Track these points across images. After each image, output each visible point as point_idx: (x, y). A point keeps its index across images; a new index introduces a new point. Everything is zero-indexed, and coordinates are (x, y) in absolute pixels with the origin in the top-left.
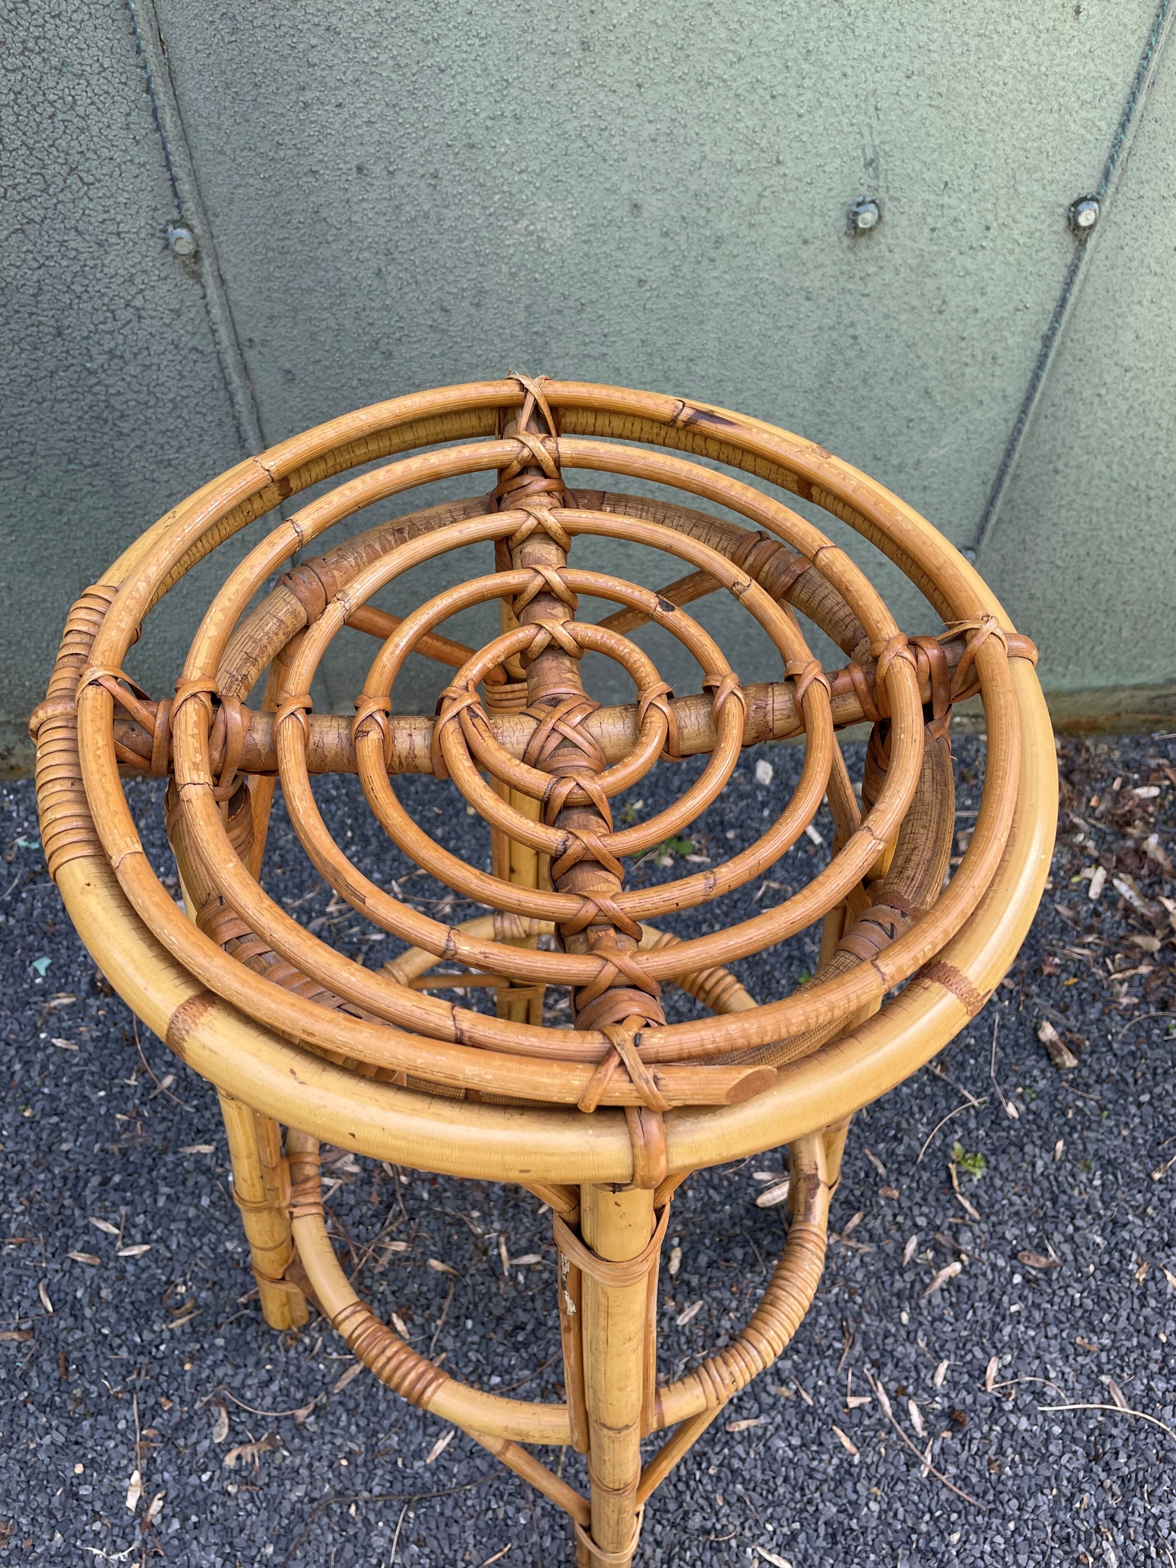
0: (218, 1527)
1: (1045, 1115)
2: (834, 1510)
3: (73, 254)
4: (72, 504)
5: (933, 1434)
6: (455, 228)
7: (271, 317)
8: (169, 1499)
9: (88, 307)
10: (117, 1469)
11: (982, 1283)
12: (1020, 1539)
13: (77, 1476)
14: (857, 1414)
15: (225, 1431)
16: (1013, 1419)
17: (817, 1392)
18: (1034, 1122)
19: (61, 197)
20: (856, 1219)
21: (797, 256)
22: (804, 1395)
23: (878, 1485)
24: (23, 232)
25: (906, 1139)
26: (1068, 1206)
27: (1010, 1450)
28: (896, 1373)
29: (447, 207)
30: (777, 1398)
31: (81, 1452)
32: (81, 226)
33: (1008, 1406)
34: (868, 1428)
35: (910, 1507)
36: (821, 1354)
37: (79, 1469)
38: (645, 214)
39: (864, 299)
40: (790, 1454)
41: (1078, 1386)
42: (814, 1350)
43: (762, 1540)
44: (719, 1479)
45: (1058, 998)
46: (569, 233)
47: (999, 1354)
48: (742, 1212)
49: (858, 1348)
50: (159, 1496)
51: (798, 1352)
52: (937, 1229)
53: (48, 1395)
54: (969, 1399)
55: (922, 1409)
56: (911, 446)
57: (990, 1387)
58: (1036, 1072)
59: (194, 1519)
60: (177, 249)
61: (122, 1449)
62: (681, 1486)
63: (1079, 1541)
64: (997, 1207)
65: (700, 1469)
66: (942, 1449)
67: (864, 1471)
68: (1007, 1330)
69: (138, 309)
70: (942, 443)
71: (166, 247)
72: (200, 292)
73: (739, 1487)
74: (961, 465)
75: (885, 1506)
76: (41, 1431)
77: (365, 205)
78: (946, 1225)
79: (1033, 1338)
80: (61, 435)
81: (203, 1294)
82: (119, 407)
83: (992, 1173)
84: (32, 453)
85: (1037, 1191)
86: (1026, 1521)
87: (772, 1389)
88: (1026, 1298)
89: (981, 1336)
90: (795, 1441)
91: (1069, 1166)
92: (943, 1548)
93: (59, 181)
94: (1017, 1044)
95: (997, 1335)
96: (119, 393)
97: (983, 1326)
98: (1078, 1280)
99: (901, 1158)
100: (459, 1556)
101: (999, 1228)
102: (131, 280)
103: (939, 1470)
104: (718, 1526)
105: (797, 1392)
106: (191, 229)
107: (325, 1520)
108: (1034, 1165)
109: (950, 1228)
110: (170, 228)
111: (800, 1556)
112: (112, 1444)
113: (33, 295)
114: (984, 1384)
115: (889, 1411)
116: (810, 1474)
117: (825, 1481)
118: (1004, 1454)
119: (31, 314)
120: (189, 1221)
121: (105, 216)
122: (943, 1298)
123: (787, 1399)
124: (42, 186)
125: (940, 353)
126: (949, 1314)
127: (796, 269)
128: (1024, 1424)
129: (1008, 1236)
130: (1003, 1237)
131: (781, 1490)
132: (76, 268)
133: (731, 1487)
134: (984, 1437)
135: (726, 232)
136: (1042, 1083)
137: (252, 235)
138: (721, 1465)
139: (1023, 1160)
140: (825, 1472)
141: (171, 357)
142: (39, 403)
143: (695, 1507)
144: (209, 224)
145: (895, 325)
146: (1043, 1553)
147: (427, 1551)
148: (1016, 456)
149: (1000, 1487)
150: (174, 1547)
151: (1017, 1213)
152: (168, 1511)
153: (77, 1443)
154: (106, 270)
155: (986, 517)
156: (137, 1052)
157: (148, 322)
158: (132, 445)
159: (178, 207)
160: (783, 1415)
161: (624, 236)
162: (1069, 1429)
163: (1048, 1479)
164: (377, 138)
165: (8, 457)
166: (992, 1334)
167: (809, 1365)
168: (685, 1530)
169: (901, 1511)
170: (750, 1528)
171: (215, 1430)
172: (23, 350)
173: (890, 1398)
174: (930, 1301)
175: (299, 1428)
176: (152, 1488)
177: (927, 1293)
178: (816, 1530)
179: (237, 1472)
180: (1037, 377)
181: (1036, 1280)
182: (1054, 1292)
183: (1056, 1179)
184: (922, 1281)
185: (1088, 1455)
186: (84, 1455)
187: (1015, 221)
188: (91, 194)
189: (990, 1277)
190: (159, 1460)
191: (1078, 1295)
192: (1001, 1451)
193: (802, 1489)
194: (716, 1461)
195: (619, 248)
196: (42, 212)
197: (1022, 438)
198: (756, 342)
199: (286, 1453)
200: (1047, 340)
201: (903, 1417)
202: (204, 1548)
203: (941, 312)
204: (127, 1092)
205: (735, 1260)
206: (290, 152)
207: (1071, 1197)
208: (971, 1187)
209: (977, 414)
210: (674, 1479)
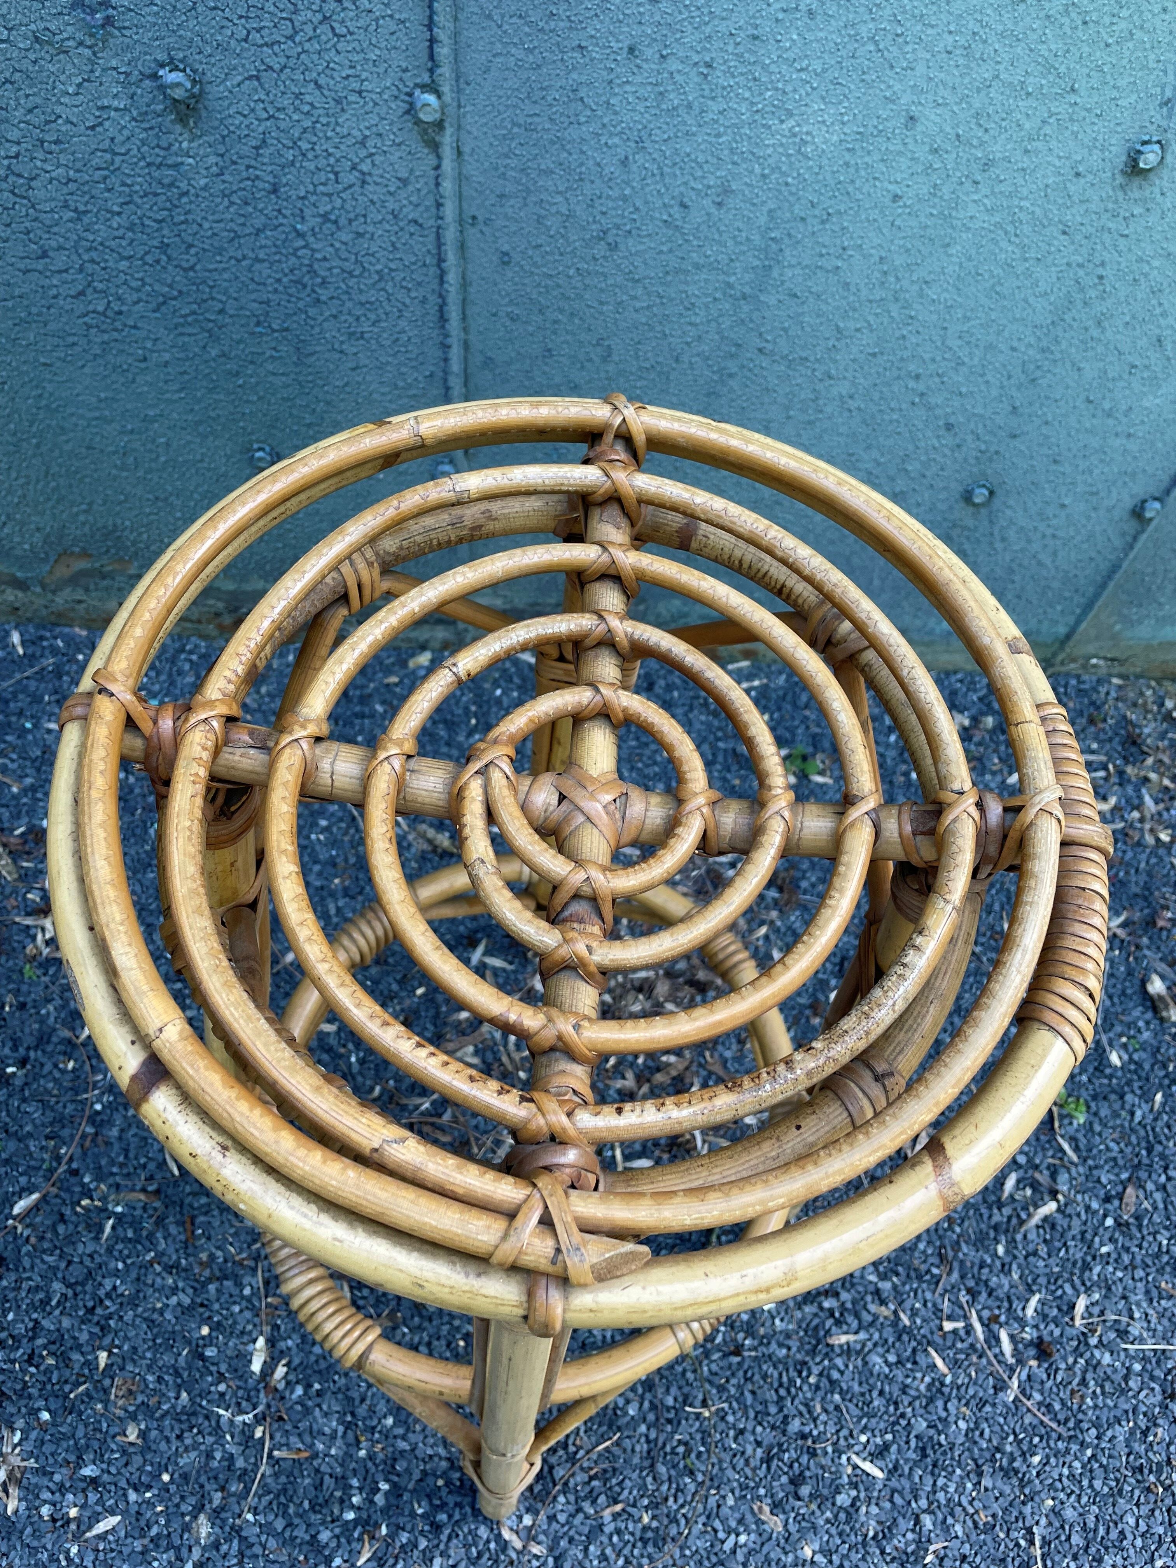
0: (340, 1396)
1: (1147, 1066)
2: (925, 1424)
3: (306, 108)
4: (251, 367)
5: (1021, 1362)
6: (716, 121)
7: (502, 196)
8: (293, 1365)
9: (311, 166)
10: (243, 1333)
11: (1076, 1222)
12: (1096, 1465)
13: (203, 1338)
14: (950, 1337)
16: (1097, 1353)
17: (914, 1313)
18: (1136, 1072)
19: (307, 46)
21: (1065, 188)
22: (902, 1315)
23: (967, 1405)
24: (258, 78)
26: (1162, 1156)
27: (1092, 1383)
28: (990, 1302)
29: (713, 99)
30: (876, 1317)
31: (207, 1314)
32: (322, 81)
33: (1093, 1341)
34: (961, 1351)
35: (997, 1428)
36: (920, 1278)
37: (205, 1331)
38: (920, 128)
39: (1121, 239)
40: (887, 1370)
41: (1160, 1328)
42: (913, 1274)
43: (857, 1448)
44: (817, 1388)
45: (1167, 951)
46: (835, 138)
47: (1088, 1291)
49: (955, 1276)
50: (284, 1362)
51: (897, 1274)
52: (1036, 1167)
53: (174, 1257)
54: (1057, 1332)
55: (1012, 1337)
56: (1127, 392)
57: (1078, 1322)
58: (1141, 1024)
59: (317, 1386)
60: (421, 116)
61: (248, 1314)
62: (782, 1392)
63: (1151, 1472)
64: (1095, 1151)
65: (800, 1376)
66: (1029, 1376)
67: (955, 1391)
68: (1097, 1269)
69: (363, 173)
70: (1160, 393)
71: (408, 112)
72: (435, 162)
73: (837, 1397)
75: (972, 1425)
76: (168, 1292)
77: (628, 88)
78: (1045, 1165)
79: (1121, 1280)
80: (253, 296)
82: (322, 273)
83: (1092, 1118)
84: (221, 311)
85: (1134, 1139)
86: (1103, 1449)
87: (873, 1308)
88: (1116, 1241)
89: (1072, 1274)
90: (892, 1358)
91: (1165, 1117)
92: (1024, 1469)
93: (308, 29)
94: (1123, 993)
95: (1087, 1274)
96: (325, 259)
97: (1074, 1263)
98: (1166, 1228)
101: (1095, 1172)
102: (363, 143)
103: (1024, 1395)
104: (815, 1433)
105: (895, 1312)
106: (439, 97)
108: (1132, 1114)
109: (1048, 1168)
110: (417, 92)
111: (891, 1466)
112: (236, 1309)
113: (257, 148)
114: (1072, 1319)
115: (981, 1337)
116: (904, 1390)
117: (918, 1397)
118: (1086, 1386)
119: (248, 167)
121: (351, 72)
122: (1038, 1235)
123: (886, 1318)
124: (289, 32)
126: (1043, 1250)
127: (1060, 201)
128: (1107, 1359)
129: (1104, 1180)
130: (1099, 1181)
131: (876, 1403)
132: (307, 123)
133: (829, 1396)
134: (1069, 1368)
135: (999, 155)
136: (1146, 1035)
137: (501, 108)
138: (821, 1375)
139: (1123, 1108)
140: (917, 1390)
141: (387, 227)
142: (238, 261)
143: (795, 1412)
144: (459, 91)
145: (1146, 269)
146: (1117, 1480)
149: (1080, 1416)
150: (298, 1412)
151: (1114, 1159)
152: (292, 1377)
153: (202, 1305)
154: (338, 129)
157: (371, 188)
158: (327, 314)
159: (431, 71)
160: (881, 1333)
161: (891, 148)
162: (1149, 1367)
163: (1126, 1412)
164: (657, 18)
165: (194, 313)
166: (1082, 1272)
167: (907, 1287)
168: (784, 1433)
169: (987, 1431)
170: (845, 1437)
172: (232, 203)
173: (983, 1324)
174: (1025, 1237)
176: (276, 1354)
177: (1022, 1230)
178: (907, 1442)
181: (1127, 1224)
182: (1143, 1238)
183: (1153, 1129)
184: (1018, 1216)
185: (1164, 1392)
186: (210, 1318)
188: (340, 47)
189: (1083, 1217)
190: (283, 1328)
191: (1165, 1242)
192: (1083, 1382)
193: (896, 1403)
194: (816, 1370)
195: (883, 160)
196: (283, 60)
198: (998, 271)
199: (406, 1330)
201: (993, 1343)
202: (326, 1415)
206: (562, 24)
207: (1165, 1147)
208: (1071, 1130)
210: (776, 1385)
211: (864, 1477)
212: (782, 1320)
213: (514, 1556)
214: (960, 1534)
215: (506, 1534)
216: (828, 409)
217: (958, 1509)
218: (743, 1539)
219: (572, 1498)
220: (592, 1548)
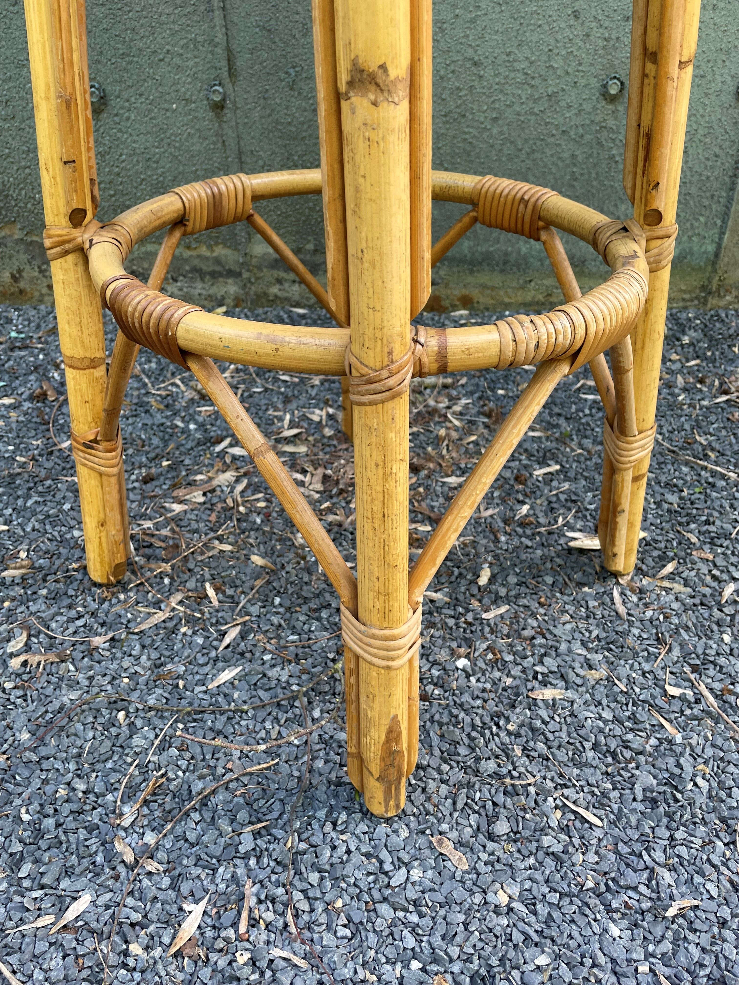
14: (676, 704)
15: (21, 645)
17: (631, 682)
20: (670, 568)
22: (617, 682)
23: (705, 764)
25: (718, 522)
28: (720, 675)
30: (586, 679)
34: (692, 717)
36: (636, 654)
40: (601, 724)
42: (627, 651)
43: (566, 791)
44: (518, 735)
48: (553, 554)
49: (676, 654)
51: (610, 650)
62: (475, 736)
65: (497, 725)
67: (688, 750)
73: (541, 746)
75: (715, 785)
81: (41, 561)
87: (582, 672)
90: (607, 715)
99: (713, 535)
100: (221, 763)
104: (515, 774)
105: (609, 677)
107: (91, 719)
111: (612, 817)
115: (716, 705)
116: (626, 745)
117: (642, 752)
120: (49, 516)
123: (598, 682)
133: (531, 744)
138: (521, 723)
140: (641, 746)
143: (488, 754)
147: (188, 755)
156: (48, 430)
160: (592, 695)
167: (622, 662)
168: (477, 773)
170: (552, 780)
171: (12, 643)
173: (716, 697)
175: (91, 652)
178: (632, 794)
179: (18, 675)
194: (516, 719)
199: (72, 668)
201: (731, 711)
204: (31, 447)
205: (546, 584)
210: (468, 729)
211: (578, 824)
212: (478, 680)
213: (121, 869)
214: (714, 893)
215: (119, 847)
217: (708, 869)
218: (416, 874)
219: (208, 815)
220: (221, 870)
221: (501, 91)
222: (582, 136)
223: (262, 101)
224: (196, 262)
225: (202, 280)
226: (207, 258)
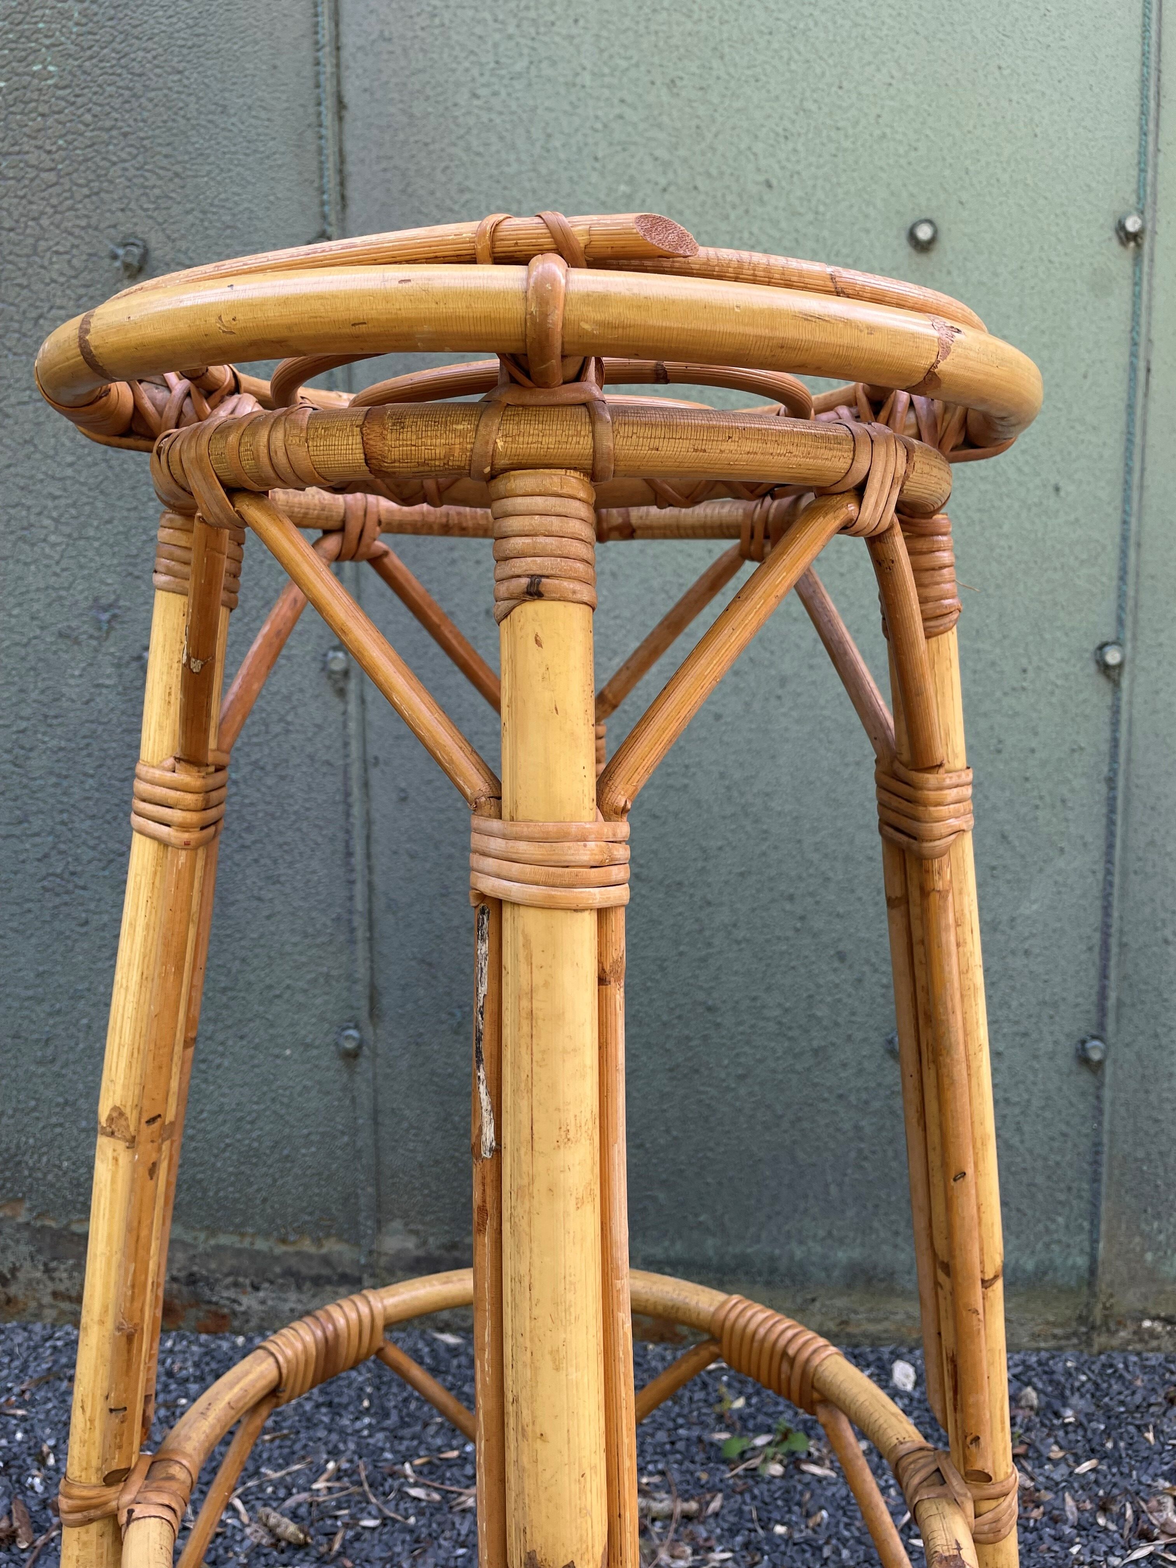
60: (332, 670)
69: (288, 724)
70: (1033, 896)
71: (323, 669)
72: (342, 708)
74: (1058, 925)
82: (249, 818)
96: (252, 804)
102: (289, 698)
110: (331, 653)
125: (1008, 793)
148: (1116, 914)
155: (1103, 995)
180: (1111, 823)
187: (1049, 665)
197: (1116, 892)
198: (826, 779)
200: (1111, 782)
203: (999, 751)
209: (1061, 863)
216: (716, 942)
221: (748, 1043)
222: (866, 1102)
223: (413, 1048)
224: (293, 1262)
225: (299, 1288)
226: (310, 1257)
